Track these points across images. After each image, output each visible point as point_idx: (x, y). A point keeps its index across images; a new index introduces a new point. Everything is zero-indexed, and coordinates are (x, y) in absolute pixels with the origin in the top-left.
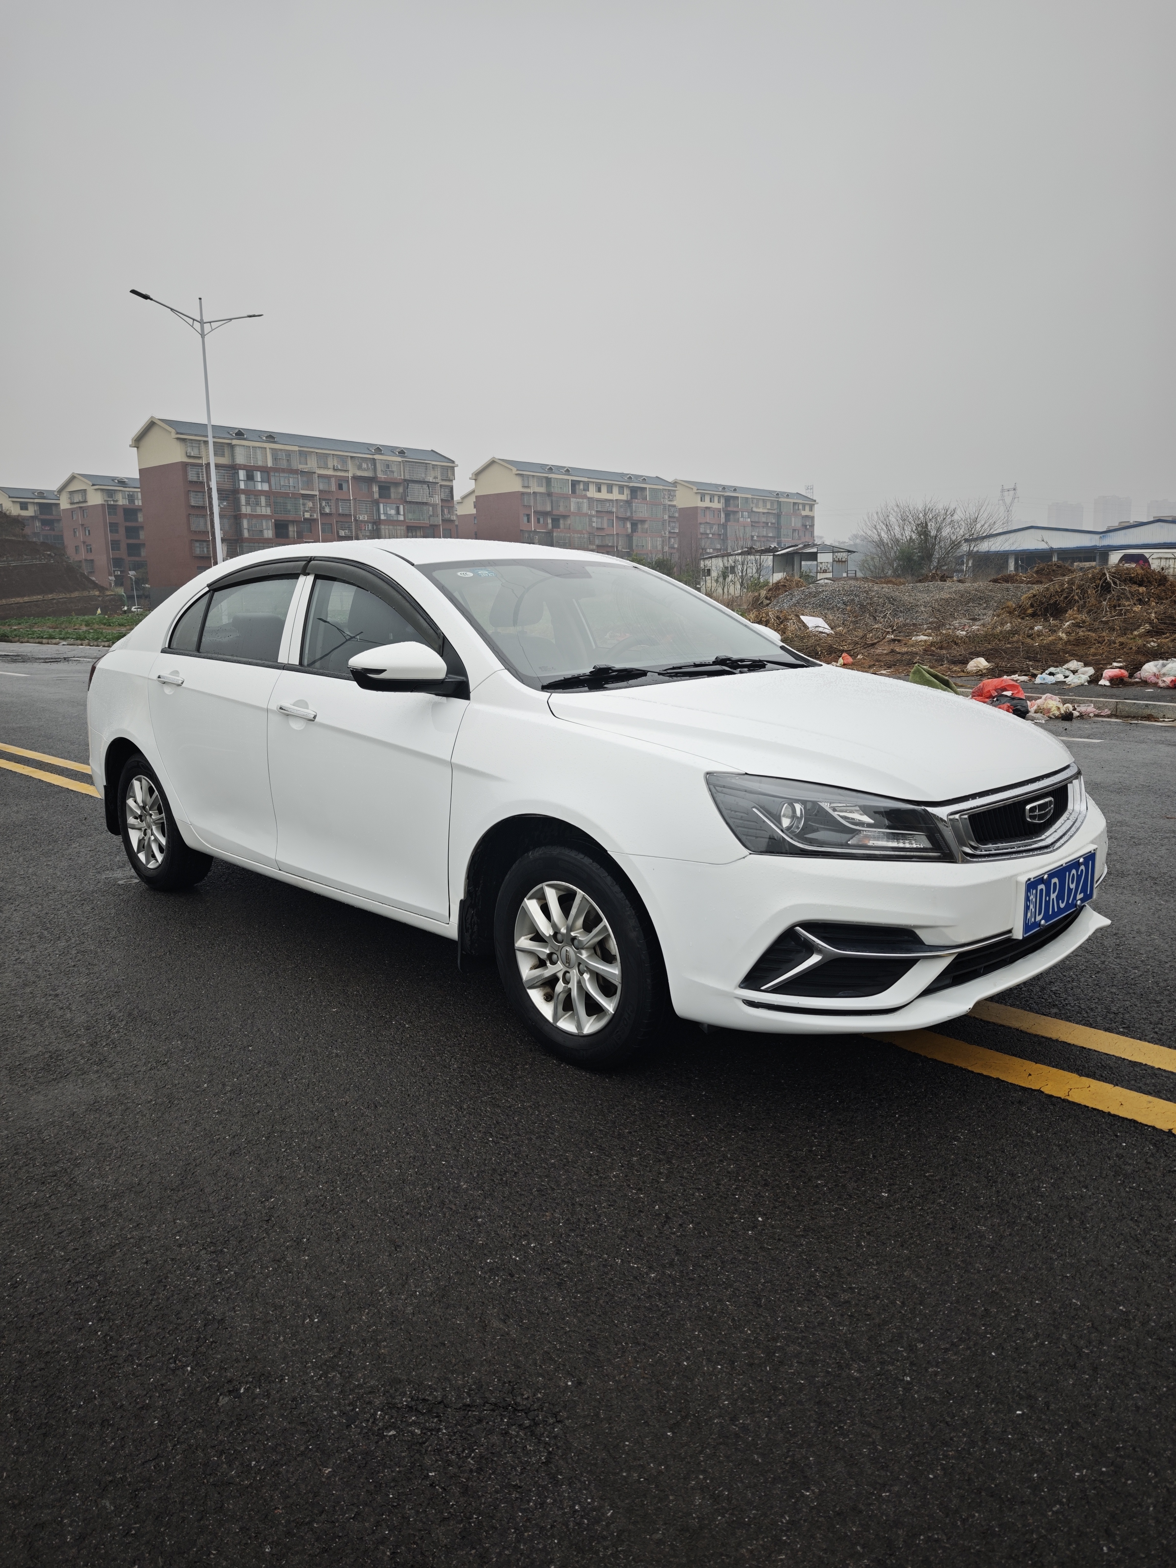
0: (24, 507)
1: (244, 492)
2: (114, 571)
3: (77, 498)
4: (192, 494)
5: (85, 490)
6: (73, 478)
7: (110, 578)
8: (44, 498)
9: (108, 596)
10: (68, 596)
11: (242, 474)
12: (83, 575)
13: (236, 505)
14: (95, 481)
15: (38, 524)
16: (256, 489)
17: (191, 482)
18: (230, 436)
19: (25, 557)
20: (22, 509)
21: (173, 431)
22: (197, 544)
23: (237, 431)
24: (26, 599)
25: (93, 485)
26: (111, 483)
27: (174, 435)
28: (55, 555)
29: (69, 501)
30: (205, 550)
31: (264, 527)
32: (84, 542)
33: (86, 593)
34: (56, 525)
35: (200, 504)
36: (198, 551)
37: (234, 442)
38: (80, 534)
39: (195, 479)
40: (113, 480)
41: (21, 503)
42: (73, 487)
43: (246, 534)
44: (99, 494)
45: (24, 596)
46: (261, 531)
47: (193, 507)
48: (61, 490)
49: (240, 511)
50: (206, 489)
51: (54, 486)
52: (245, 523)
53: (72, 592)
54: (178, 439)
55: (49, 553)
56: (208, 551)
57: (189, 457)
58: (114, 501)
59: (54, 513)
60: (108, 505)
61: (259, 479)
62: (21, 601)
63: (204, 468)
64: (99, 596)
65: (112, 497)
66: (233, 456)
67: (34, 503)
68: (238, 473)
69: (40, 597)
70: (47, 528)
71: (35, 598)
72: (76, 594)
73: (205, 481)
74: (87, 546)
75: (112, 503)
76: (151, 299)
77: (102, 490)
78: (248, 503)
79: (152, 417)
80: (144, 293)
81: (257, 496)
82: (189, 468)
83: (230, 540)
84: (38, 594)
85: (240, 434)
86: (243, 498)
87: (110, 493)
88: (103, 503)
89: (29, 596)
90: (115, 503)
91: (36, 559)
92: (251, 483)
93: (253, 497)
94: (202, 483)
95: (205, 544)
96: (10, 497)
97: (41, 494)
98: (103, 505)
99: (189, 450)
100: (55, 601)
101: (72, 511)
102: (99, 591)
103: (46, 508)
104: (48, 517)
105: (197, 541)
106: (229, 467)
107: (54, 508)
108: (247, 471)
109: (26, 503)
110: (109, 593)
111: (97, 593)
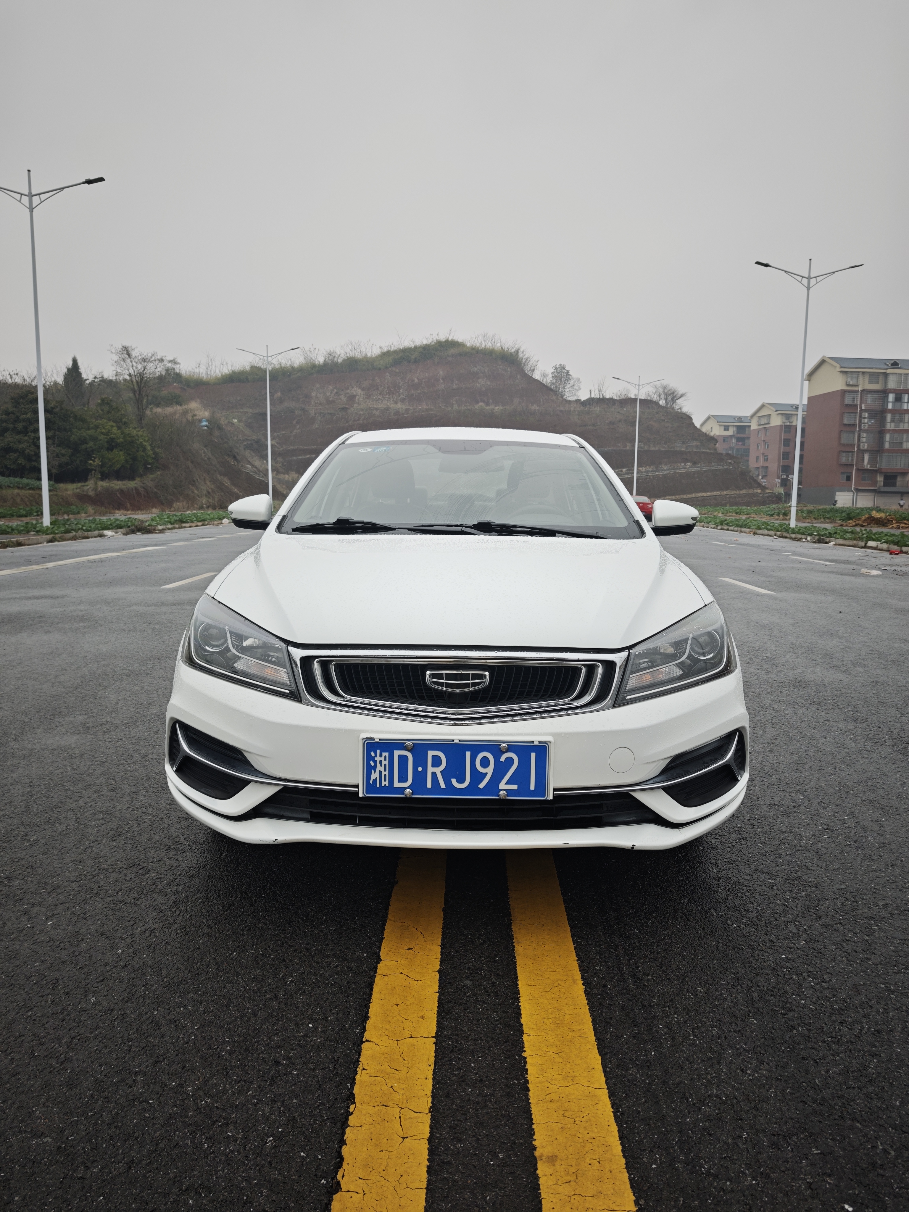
0: (726, 428)
1: (891, 411)
2: (782, 475)
3: (764, 421)
4: (846, 415)
5: (770, 415)
6: (763, 406)
7: (777, 480)
8: (741, 422)
9: (767, 493)
10: (738, 492)
11: (891, 397)
12: (752, 478)
13: (882, 421)
14: (777, 407)
15: (734, 441)
16: (903, 408)
17: (847, 405)
18: (886, 367)
19: (713, 464)
20: (725, 430)
21: (838, 366)
22: (844, 454)
23: (892, 362)
24: (709, 494)
25: (776, 411)
26: (791, 409)
27: (839, 369)
28: (734, 462)
29: (757, 423)
30: (850, 459)
31: (904, 440)
32: (763, 454)
33: (751, 491)
34: (746, 441)
35: (852, 422)
36: (844, 460)
37: (889, 371)
38: (761, 448)
39: (850, 403)
40: (792, 407)
41: (725, 426)
42: (761, 414)
43: (887, 446)
44: (780, 417)
45: (708, 492)
46: (901, 444)
47: (845, 425)
48: (753, 416)
49: (885, 427)
50: (859, 410)
51: (749, 414)
52: (888, 437)
53: (741, 490)
54: (841, 372)
55: (730, 461)
56: (852, 460)
57: (848, 385)
58: (790, 422)
59: (747, 432)
60: (785, 426)
61: (906, 400)
62: (705, 495)
63: (859, 393)
64: (760, 493)
65: (789, 419)
66: (886, 383)
67: (733, 426)
68: (888, 397)
69: (718, 493)
70: (740, 443)
71: (715, 493)
72: (744, 491)
73: (859, 404)
74: (765, 456)
75: (788, 424)
76: (771, 266)
77: (782, 414)
78: (893, 420)
79: (824, 356)
80: (765, 262)
81: (902, 414)
82: (847, 395)
83: (873, 451)
84: (718, 491)
85: (895, 364)
86: (889, 417)
87: (788, 416)
88: (782, 424)
89: (711, 492)
90: (791, 424)
91: (720, 465)
92: (898, 404)
93: (898, 415)
94: (856, 406)
95: (850, 454)
96: (718, 422)
97: (740, 419)
98: (781, 426)
99: (849, 380)
100: (728, 496)
101: (758, 431)
102: (761, 489)
103: (741, 429)
104: (742, 436)
105: (844, 452)
106: (881, 392)
107: (747, 429)
108: (896, 394)
109: (728, 426)
110: (768, 491)
111: (759, 491)
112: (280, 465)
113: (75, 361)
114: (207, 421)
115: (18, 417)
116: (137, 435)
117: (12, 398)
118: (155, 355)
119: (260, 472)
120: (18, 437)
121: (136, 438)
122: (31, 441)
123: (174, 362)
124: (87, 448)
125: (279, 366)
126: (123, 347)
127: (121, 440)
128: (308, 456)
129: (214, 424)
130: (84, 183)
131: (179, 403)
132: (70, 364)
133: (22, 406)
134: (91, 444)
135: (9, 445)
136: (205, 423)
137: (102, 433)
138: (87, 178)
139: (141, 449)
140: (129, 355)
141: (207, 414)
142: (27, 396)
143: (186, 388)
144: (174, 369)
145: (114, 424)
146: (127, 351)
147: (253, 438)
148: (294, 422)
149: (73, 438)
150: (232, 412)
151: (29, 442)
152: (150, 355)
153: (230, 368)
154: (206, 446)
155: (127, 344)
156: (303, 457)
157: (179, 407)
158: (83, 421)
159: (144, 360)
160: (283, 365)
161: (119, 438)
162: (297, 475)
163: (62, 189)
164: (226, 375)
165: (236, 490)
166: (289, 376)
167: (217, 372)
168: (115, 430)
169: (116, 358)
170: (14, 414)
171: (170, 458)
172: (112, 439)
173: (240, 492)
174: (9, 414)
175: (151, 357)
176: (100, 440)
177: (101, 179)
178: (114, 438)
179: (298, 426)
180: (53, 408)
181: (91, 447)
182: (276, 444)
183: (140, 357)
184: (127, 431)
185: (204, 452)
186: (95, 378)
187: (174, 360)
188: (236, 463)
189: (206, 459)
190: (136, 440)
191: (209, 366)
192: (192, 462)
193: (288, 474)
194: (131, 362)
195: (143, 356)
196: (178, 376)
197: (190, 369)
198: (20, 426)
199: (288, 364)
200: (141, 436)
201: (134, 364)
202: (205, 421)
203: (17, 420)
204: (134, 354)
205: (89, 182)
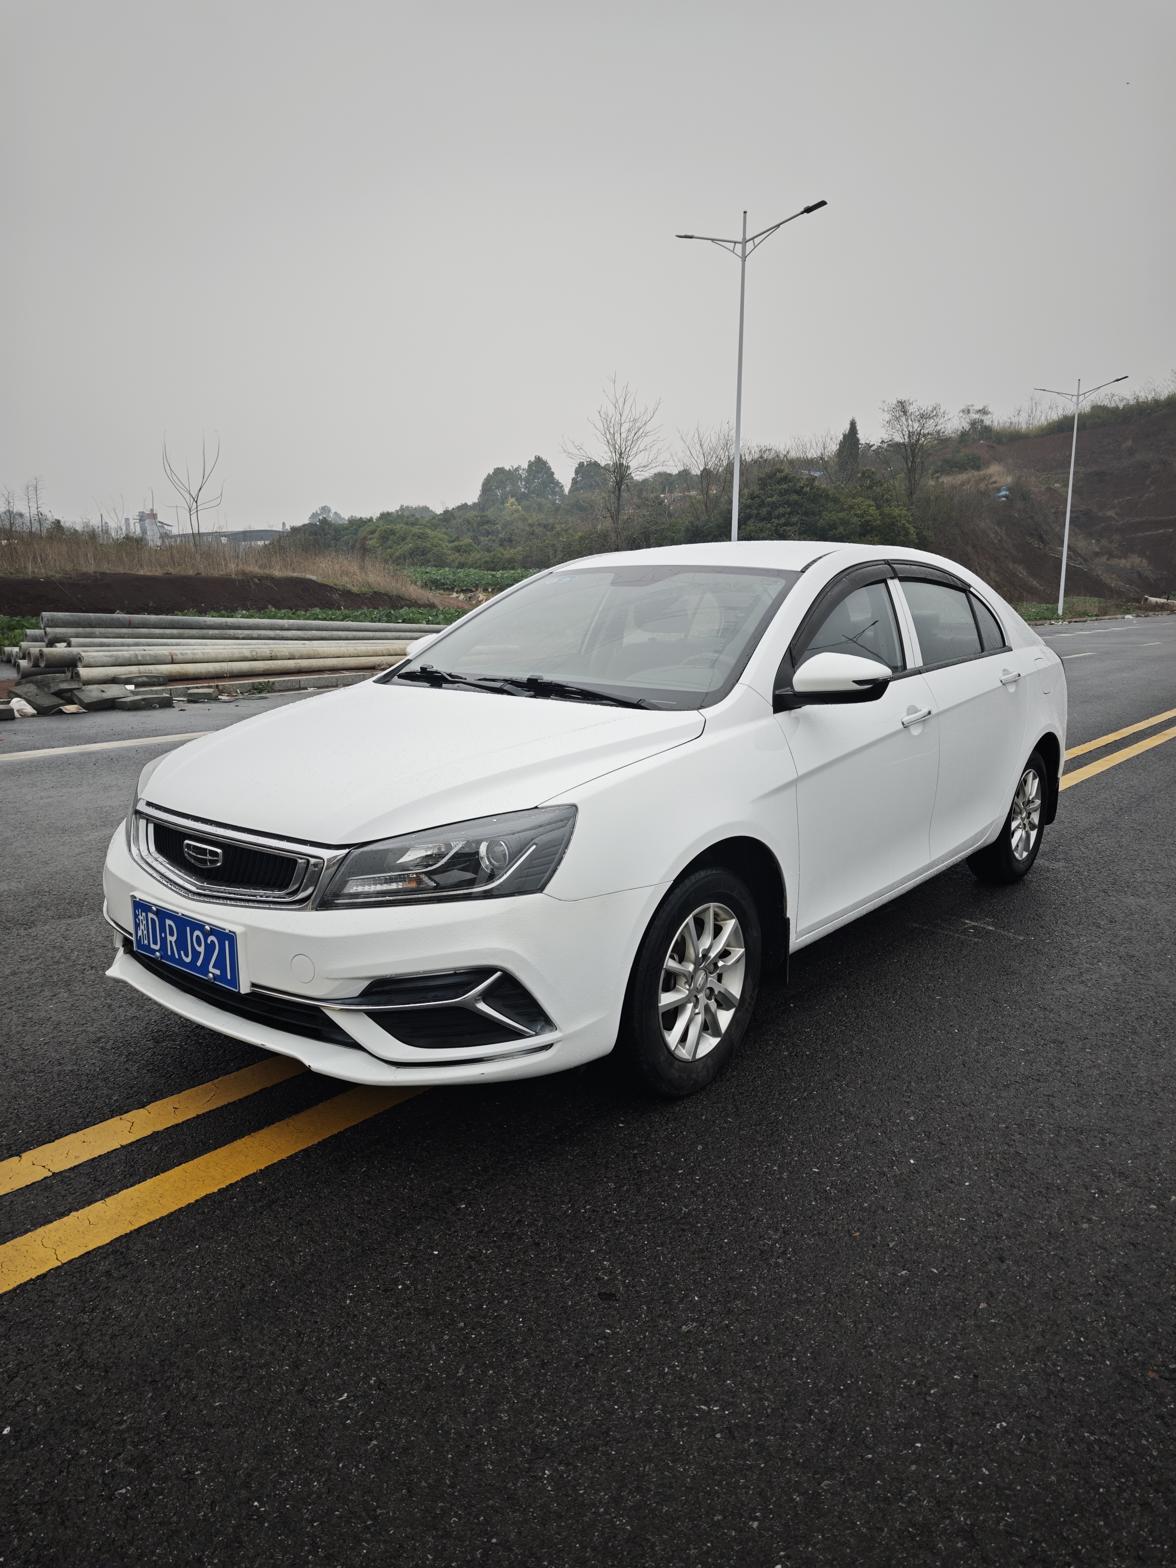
112: (1116, 545)
113: (853, 425)
114: (1009, 489)
115: (763, 501)
116: (900, 515)
117: (760, 479)
118: (937, 408)
119: (1080, 555)
120: (760, 525)
121: (898, 519)
122: (774, 528)
123: (984, 411)
124: (835, 535)
125: (1135, 401)
126: (898, 402)
127: (878, 522)
128: (1161, 531)
129: (1018, 493)
130: (802, 213)
131: (978, 468)
132: (847, 427)
133: (769, 487)
134: (841, 529)
135: (750, 534)
136: (1003, 493)
137: (856, 515)
138: (806, 205)
139: (903, 533)
140: (905, 413)
141: (1009, 479)
142: (775, 474)
143: (995, 445)
144: (982, 421)
145: (872, 503)
146: (902, 407)
147: (1081, 509)
148: (1147, 482)
149: (821, 523)
150: (1056, 474)
151: (771, 530)
152: (930, 409)
153: (1060, 412)
154: (999, 524)
155: (902, 398)
156: (1154, 533)
157: (976, 473)
158: (836, 501)
159: (922, 416)
160: (1141, 400)
161: (876, 521)
162: (1140, 559)
163: (778, 226)
164: (1054, 422)
165: (1035, 582)
166: (1149, 414)
167: (1043, 418)
168: (872, 510)
169: (887, 417)
170: (759, 497)
171: (943, 542)
172: (867, 521)
173: (1041, 585)
174: (755, 497)
175: (933, 412)
176: (852, 524)
177: (823, 203)
178: (870, 521)
179: (1153, 488)
180: (802, 488)
181: (840, 533)
182: (1114, 515)
183: (918, 413)
184: (887, 510)
185: (996, 533)
186: (883, 442)
187: (984, 409)
188: (1042, 546)
189: (996, 541)
190: (897, 521)
191: (1032, 412)
192: (974, 546)
193: (1125, 558)
194: (907, 420)
195: (922, 411)
196: (988, 429)
197: (1005, 418)
198: (764, 511)
199: (1150, 398)
200: (905, 516)
201: (910, 422)
202: (1005, 490)
203: (762, 505)
204: (911, 409)
205: (808, 210)
